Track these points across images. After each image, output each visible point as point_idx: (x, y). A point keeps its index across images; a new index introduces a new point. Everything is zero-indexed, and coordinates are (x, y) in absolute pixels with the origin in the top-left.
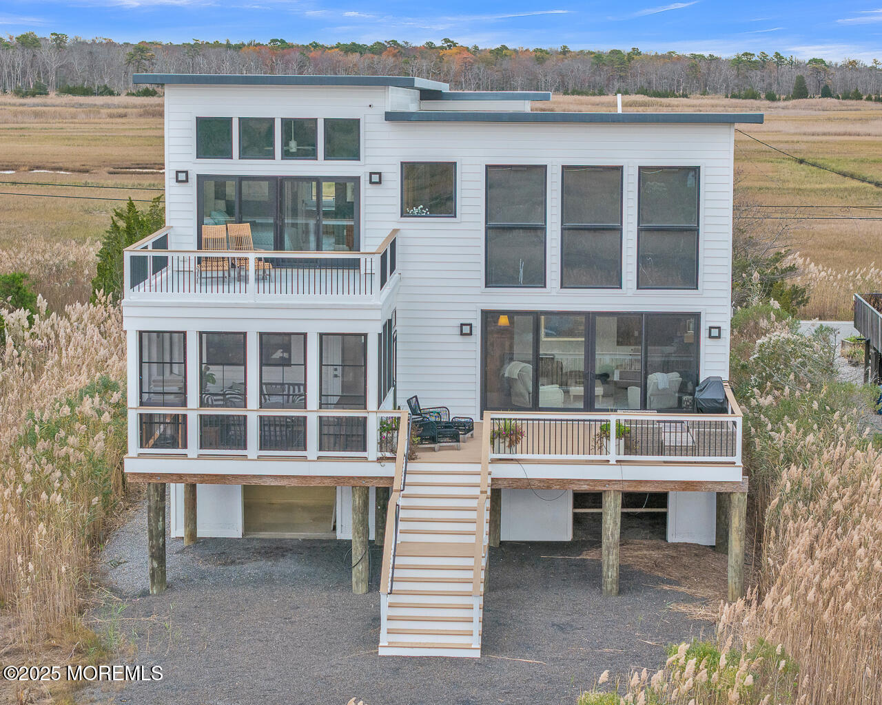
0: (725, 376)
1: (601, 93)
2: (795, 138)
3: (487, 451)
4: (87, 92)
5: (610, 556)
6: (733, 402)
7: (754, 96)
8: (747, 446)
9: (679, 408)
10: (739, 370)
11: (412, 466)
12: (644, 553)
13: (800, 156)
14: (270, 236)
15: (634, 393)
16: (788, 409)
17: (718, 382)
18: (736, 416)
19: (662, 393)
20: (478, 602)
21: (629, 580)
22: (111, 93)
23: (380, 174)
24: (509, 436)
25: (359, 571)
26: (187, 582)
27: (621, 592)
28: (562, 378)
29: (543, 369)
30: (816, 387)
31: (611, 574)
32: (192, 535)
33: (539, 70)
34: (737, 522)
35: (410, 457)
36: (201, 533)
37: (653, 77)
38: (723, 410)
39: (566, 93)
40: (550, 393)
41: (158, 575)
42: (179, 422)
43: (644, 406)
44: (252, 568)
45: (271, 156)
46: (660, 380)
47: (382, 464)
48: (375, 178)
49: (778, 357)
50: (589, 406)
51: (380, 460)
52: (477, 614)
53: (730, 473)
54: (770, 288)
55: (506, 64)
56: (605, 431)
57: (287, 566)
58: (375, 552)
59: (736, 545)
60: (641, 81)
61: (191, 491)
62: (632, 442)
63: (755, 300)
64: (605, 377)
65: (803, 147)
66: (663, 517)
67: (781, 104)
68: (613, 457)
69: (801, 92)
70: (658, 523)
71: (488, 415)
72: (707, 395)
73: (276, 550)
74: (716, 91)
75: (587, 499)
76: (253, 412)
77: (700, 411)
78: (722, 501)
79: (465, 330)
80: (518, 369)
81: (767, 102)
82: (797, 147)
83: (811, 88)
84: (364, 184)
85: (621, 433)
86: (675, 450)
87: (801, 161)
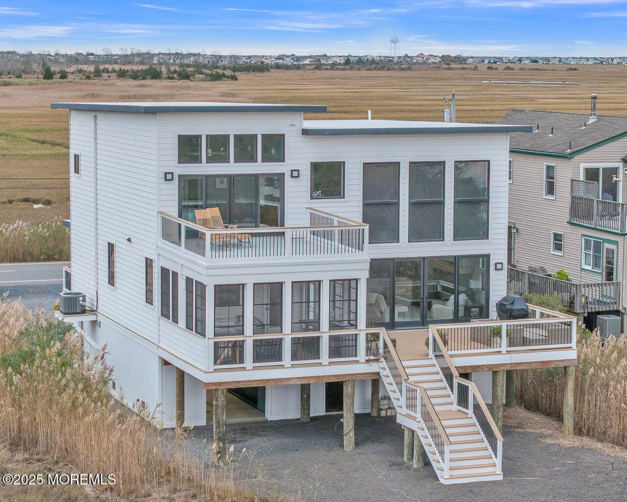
23: (298, 171)
42: (237, 346)
45: (227, 160)
47: (370, 364)
48: (295, 174)
51: (368, 361)
68: (505, 349)
84: (287, 178)
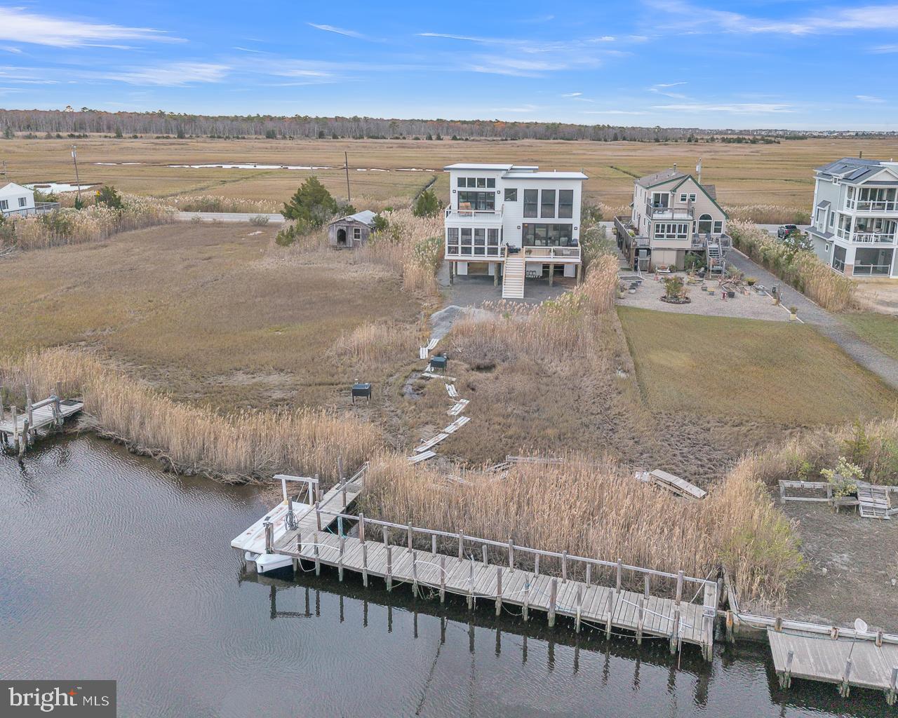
0: (578, 239)
1: (548, 139)
2: (611, 158)
3: (524, 255)
4: (377, 138)
5: (551, 279)
6: (579, 245)
7: (600, 140)
8: (582, 255)
9: (567, 246)
10: (582, 236)
11: (508, 258)
12: (558, 278)
13: (611, 165)
14: (474, 205)
15: (557, 242)
16: (593, 246)
17: (576, 240)
18: (579, 248)
19: (563, 243)
20: (523, 287)
21: (555, 284)
22: (385, 138)
23: (500, 191)
24: (529, 252)
25: (496, 281)
26: (457, 284)
27: (553, 286)
28: (540, 239)
29: (536, 237)
30: (600, 241)
31: (551, 282)
32: (456, 274)
33: (527, 130)
34: (579, 271)
35: (508, 256)
36: (458, 274)
37: (566, 133)
38: (577, 246)
39: (536, 139)
40: (538, 242)
41: (451, 282)
42: (457, 248)
43: (559, 245)
44: (471, 281)
45: (475, 187)
46: (563, 239)
47: (502, 258)
49: (591, 233)
50: (547, 245)
52: (523, 289)
53: (578, 260)
54: (593, 215)
55: (517, 128)
56: (550, 251)
57: (478, 281)
58: (500, 278)
59: (579, 276)
60: (562, 135)
61: (456, 263)
62: (556, 253)
63: (589, 218)
64: (550, 238)
65: (613, 161)
66: (563, 271)
67: (609, 143)
68: (552, 257)
69: (616, 139)
70: (562, 272)
71: (525, 247)
72: (574, 243)
73: (475, 277)
74: (587, 138)
75: (546, 266)
76: (473, 246)
77: (571, 246)
78: (576, 266)
79: (519, 227)
80: (530, 237)
81: (604, 142)
82: (611, 161)
83: (619, 137)
84: (496, 193)
85: (554, 251)
86: (565, 255)
87: (612, 167)
